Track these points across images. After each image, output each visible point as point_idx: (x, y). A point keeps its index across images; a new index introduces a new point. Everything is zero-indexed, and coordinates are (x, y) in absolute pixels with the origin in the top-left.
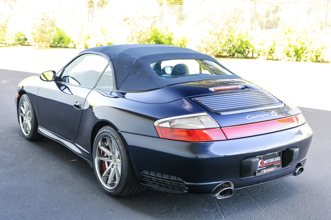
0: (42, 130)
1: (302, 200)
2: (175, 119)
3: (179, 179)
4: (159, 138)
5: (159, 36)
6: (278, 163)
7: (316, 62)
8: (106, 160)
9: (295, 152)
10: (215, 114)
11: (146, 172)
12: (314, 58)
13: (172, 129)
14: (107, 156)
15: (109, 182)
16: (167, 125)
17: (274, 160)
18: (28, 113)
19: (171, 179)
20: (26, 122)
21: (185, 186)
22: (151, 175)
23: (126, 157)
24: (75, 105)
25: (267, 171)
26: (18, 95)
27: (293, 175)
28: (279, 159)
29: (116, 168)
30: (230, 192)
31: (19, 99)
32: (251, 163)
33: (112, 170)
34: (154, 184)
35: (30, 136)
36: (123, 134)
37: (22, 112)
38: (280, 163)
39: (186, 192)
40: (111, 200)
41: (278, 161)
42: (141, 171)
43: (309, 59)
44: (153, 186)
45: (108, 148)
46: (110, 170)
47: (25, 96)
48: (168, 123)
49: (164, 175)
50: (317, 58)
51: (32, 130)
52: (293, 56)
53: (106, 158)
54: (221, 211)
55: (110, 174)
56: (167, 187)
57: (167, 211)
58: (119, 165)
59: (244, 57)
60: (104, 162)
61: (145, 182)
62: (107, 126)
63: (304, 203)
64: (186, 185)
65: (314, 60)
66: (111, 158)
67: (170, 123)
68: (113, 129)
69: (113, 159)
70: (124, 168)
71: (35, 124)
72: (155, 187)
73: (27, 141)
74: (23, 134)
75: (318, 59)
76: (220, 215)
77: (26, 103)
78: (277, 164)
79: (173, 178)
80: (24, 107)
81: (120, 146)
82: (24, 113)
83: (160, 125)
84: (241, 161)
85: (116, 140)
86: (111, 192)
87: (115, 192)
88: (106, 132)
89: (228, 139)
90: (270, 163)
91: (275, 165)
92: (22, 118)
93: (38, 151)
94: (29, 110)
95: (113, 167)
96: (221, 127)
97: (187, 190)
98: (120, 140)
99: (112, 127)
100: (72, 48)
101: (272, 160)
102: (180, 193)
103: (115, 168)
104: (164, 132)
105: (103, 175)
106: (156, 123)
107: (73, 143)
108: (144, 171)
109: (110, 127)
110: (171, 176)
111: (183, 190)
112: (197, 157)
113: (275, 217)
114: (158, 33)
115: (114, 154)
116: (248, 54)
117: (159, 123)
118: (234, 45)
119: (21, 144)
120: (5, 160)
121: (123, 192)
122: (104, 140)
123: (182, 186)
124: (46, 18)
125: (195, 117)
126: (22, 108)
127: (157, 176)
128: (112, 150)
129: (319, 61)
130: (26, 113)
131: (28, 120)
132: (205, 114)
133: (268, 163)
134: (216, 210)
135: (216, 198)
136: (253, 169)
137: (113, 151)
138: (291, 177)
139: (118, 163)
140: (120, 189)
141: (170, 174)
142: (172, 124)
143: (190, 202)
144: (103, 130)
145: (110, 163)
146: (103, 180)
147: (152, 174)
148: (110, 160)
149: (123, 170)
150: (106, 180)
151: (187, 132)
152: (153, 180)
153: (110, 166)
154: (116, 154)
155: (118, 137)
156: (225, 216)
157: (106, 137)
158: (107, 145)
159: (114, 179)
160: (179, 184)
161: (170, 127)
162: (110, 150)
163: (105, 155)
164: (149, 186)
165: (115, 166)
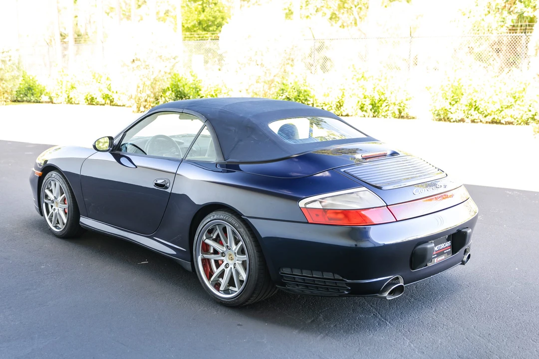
0: (85, 221)
2: (326, 197)
3: (337, 277)
4: (308, 223)
6: (448, 249)
7: (399, 118)
8: (213, 258)
9: (468, 234)
10: (376, 188)
11: (287, 271)
12: (397, 113)
13: (325, 211)
14: (216, 252)
15: (222, 288)
16: (317, 205)
17: (445, 245)
18: (60, 198)
19: (324, 277)
20: (56, 211)
21: (346, 286)
22: (294, 273)
23: (255, 251)
24: (157, 185)
25: (438, 259)
26: (40, 172)
27: (461, 264)
28: (449, 244)
29: (233, 267)
30: (400, 289)
31: (41, 179)
32: (425, 250)
33: (227, 271)
34: (297, 285)
35: (63, 232)
36: (251, 220)
37: (47, 196)
38: (450, 250)
39: (346, 293)
40: (230, 311)
41: (446, 247)
42: (279, 269)
43: (389, 113)
45: (217, 240)
46: (223, 272)
47: (54, 174)
48: (318, 202)
49: (314, 272)
50: (400, 113)
51: (69, 222)
52: (369, 111)
53: (213, 256)
54: (381, 316)
55: (222, 277)
56: (317, 288)
57: (313, 321)
58: (238, 263)
61: (284, 284)
62: (220, 211)
63: (476, 299)
64: (349, 284)
65: (397, 116)
66: (224, 255)
67: (321, 202)
68: (230, 214)
69: (227, 256)
71: (75, 213)
73: (59, 240)
74: (50, 229)
75: (402, 114)
77: (55, 183)
78: (447, 251)
79: (329, 275)
80: (51, 191)
81: (245, 237)
82: (51, 196)
83: (308, 206)
84: (415, 248)
85: (238, 229)
86: (234, 301)
87: (237, 301)
88: (215, 219)
89: (398, 220)
91: (445, 252)
92: (47, 205)
94: (62, 193)
95: (227, 268)
96: (387, 206)
97: (348, 290)
98: (244, 229)
99: (229, 212)
100: (46, 102)
101: (442, 246)
102: (336, 295)
103: (231, 268)
104: (315, 215)
105: (212, 279)
106: (302, 204)
107: (151, 238)
108: (284, 269)
109: (225, 211)
110: (325, 273)
111: (341, 291)
112: (356, 245)
113: (451, 318)
115: (230, 249)
117: (306, 204)
121: (249, 299)
122: (210, 231)
123: (340, 285)
124: (7, 59)
125: (352, 193)
126: (47, 192)
127: (303, 275)
128: (227, 243)
129: (402, 117)
130: (56, 198)
131: (60, 209)
132: (364, 188)
133: (439, 250)
134: (374, 315)
135: (385, 298)
136: (428, 257)
137: (228, 245)
138: (459, 268)
139: (237, 260)
140: (245, 296)
141: (322, 270)
142: (323, 204)
143: (336, 308)
144: (214, 216)
145: (220, 262)
146: (212, 284)
147: (297, 272)
148: (222, 258)
149: (252, 269)
150: (217, 285)
151: (346, 213)
152: (297, 280)
153: (222, 267)
154: (233, 249)
155: (241, 225)
156: (390, 323)
157: (217, 226)
158: (214, 237)
159: (231, 282)
160: (336, 283)
161: (322, 208)
162: (222, 244)
163: (212, 251)
164: (288, 290)
165: (231, 266)
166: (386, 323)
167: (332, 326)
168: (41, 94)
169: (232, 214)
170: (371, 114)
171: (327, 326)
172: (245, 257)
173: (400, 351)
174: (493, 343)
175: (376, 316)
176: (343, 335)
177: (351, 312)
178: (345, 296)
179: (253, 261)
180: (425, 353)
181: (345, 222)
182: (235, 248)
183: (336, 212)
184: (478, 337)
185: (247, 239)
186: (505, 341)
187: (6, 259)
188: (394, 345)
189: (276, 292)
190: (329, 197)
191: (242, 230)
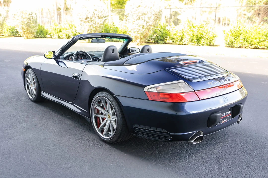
0: (44, 94)
1: (241, 140)
2: (160, 86)
3: (165, 131)
4: (149, 100)
5: (108, 30)
8: (101, 116)
9: (241, 107)
10: (188, 81)
11: (137, 126)
12: (209, 43)
13: (158, 93)
14: (102, 114)
15: (104, 133)
16: (154, 90)
17: (228, 113)
18: (33, 82)
19: (158, 130)
20: (31, 88)
21: (169, 136)
22: (141, 128)
23: (120, 115)
24: (74, 76)
25: (224, 121)
26: (24, 69)
27: (237, 123)
28: (230, 112)
29: (110, 122)
30: (201, 138)
31: (25, 72)
32: (216, 116)
33: (107, 124)
34: (143, 134)
35: (35, 99)
36: (118, 97)
37: (27, 81)
39: (170, 140)
40: (108, 146)
41: (229, 114)
42: (133, 125)
43: (205, 44)
44: (143, 136)
45: (102, 107)
46: (105, 124)
47: (30, 70)
48: (155, 88)
49: (152, 128)
50: (210, 44)
51: (36, 94)
52: (195, 42)
53: (101, 115)
54: (191, 152)
55: (105, 127)
56: (154, 136)
57: (152, 153)
58: (113, 120)
59: (164, 43)
60: (99, 118)
61: (136, 133)
62: (103, 91)
63: (244, 142)
64: (171, 135)
65: (209, 45)
66: (106, 115)
67: (156, 88)
68: (108, 94)
69: (107, 116)
70: (118, 123)
71: (39, 90)
72: (144, 136)
73: (33, 103)
74: (29, 97)
75: (211, 44)
76: (191, 154)
77: (31, 75)
78: (229, 116)
79: (160, 130)
80: (29, 78)
81: (115, 106)
82: (29, 81)
83: (149, 90)
84: (210, 115)
85: (112, 102)
86: (110, 140)
87: (111, 141)
88: (100, 96)
89: (200, 99)
90: (225, 116)
91: (228, 117)
92: (28, 86)
93: (43, 110)
94: (34, 80)
95: (107, 122)
96: (195, 91)
97: (170, 138)
98: (115, 102)
99: (107, 92)
100: (49, 38)
101: (226, 114)
102: (164, 141)
103: (109, 122)
104: (153, 96)
105: (99, 128)
106: (145, 89)
107: (72, 104)
108: (136, 125)
109: (106, 92)
111: (167, 139)
112: (176, 114)
113: (230, 154)
114: (108, 28)
115: (109, 112)
116: (166, 41)
117: (148, 89)
118: (157, 35)
119: (29, 105)
120: (19, 117)
121: (117, 140)
122: (99, 102)
123: (167, 136)
124: (31, 18)
125: (175, 83)
126: (27, 79)
127: (146, 129)
128: (107, 109)
129: (211, 45)
130: (31, 82)
131: (33, 87)
132: (182, 81)
133: (224, 116)
134: (186, 150)
135: (192, 143)
136: (218, 121)
137: (108, 110)
139: (112, 118)
141: (157, 127)
142: (158, 89)
143: (166, 146)
144: (100, 94)
145: (104, 119)
146: (99, 131)
147: (142, 127)
148: (105, 117)
149: (118, 124)
150: (102, 131)
151: (171, 95)
152: (142, 131)
153: (105, 121)
154: (110, 112)
155: (113, 100)
156: (195, 156)
157: (102, 100)
158: (101, 105)
159: (109, 130)
160: (164, 134)
161: (157, 91)
162: (105, 109)
163: (100, 113)
164: (138, 136)
165: (109, 121)
166: (193, 156)
167: (162, 157)
168: (47, 34)
169: (109, 93)
170: (196, 44)
171: (159, 157)
172: (115, 117)
173: (199, 175)
174: (254, 171)
175: (187, 151)
176: (167, 163)
177: (174, 148)
178: (169, 142)
179: (119, 120)
180: (214, 177)
181: (170, 100)
182: (111, 112)
183: (165, 94)
184: (245, 167)
185: (116, 108)
186: (261, 169)
187: (3, 112)
188: (196, 170)
189: (132, 137)
190: (161, 85)
191: (114, 102)
